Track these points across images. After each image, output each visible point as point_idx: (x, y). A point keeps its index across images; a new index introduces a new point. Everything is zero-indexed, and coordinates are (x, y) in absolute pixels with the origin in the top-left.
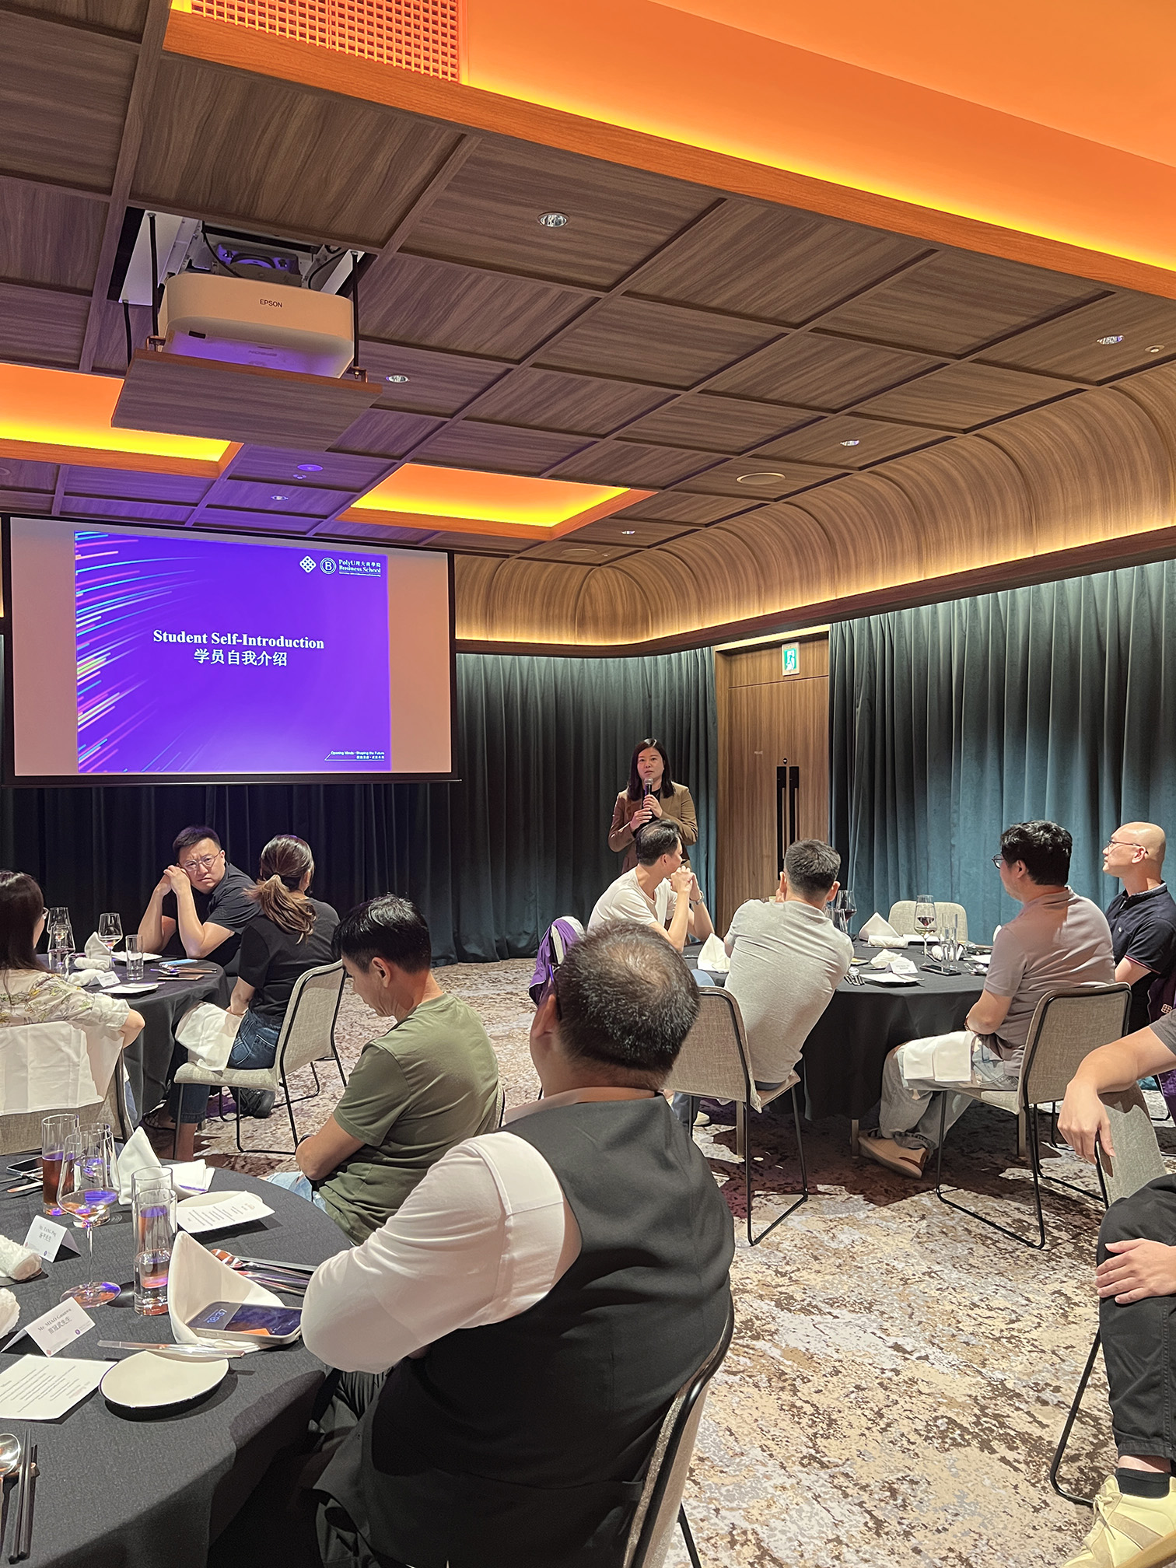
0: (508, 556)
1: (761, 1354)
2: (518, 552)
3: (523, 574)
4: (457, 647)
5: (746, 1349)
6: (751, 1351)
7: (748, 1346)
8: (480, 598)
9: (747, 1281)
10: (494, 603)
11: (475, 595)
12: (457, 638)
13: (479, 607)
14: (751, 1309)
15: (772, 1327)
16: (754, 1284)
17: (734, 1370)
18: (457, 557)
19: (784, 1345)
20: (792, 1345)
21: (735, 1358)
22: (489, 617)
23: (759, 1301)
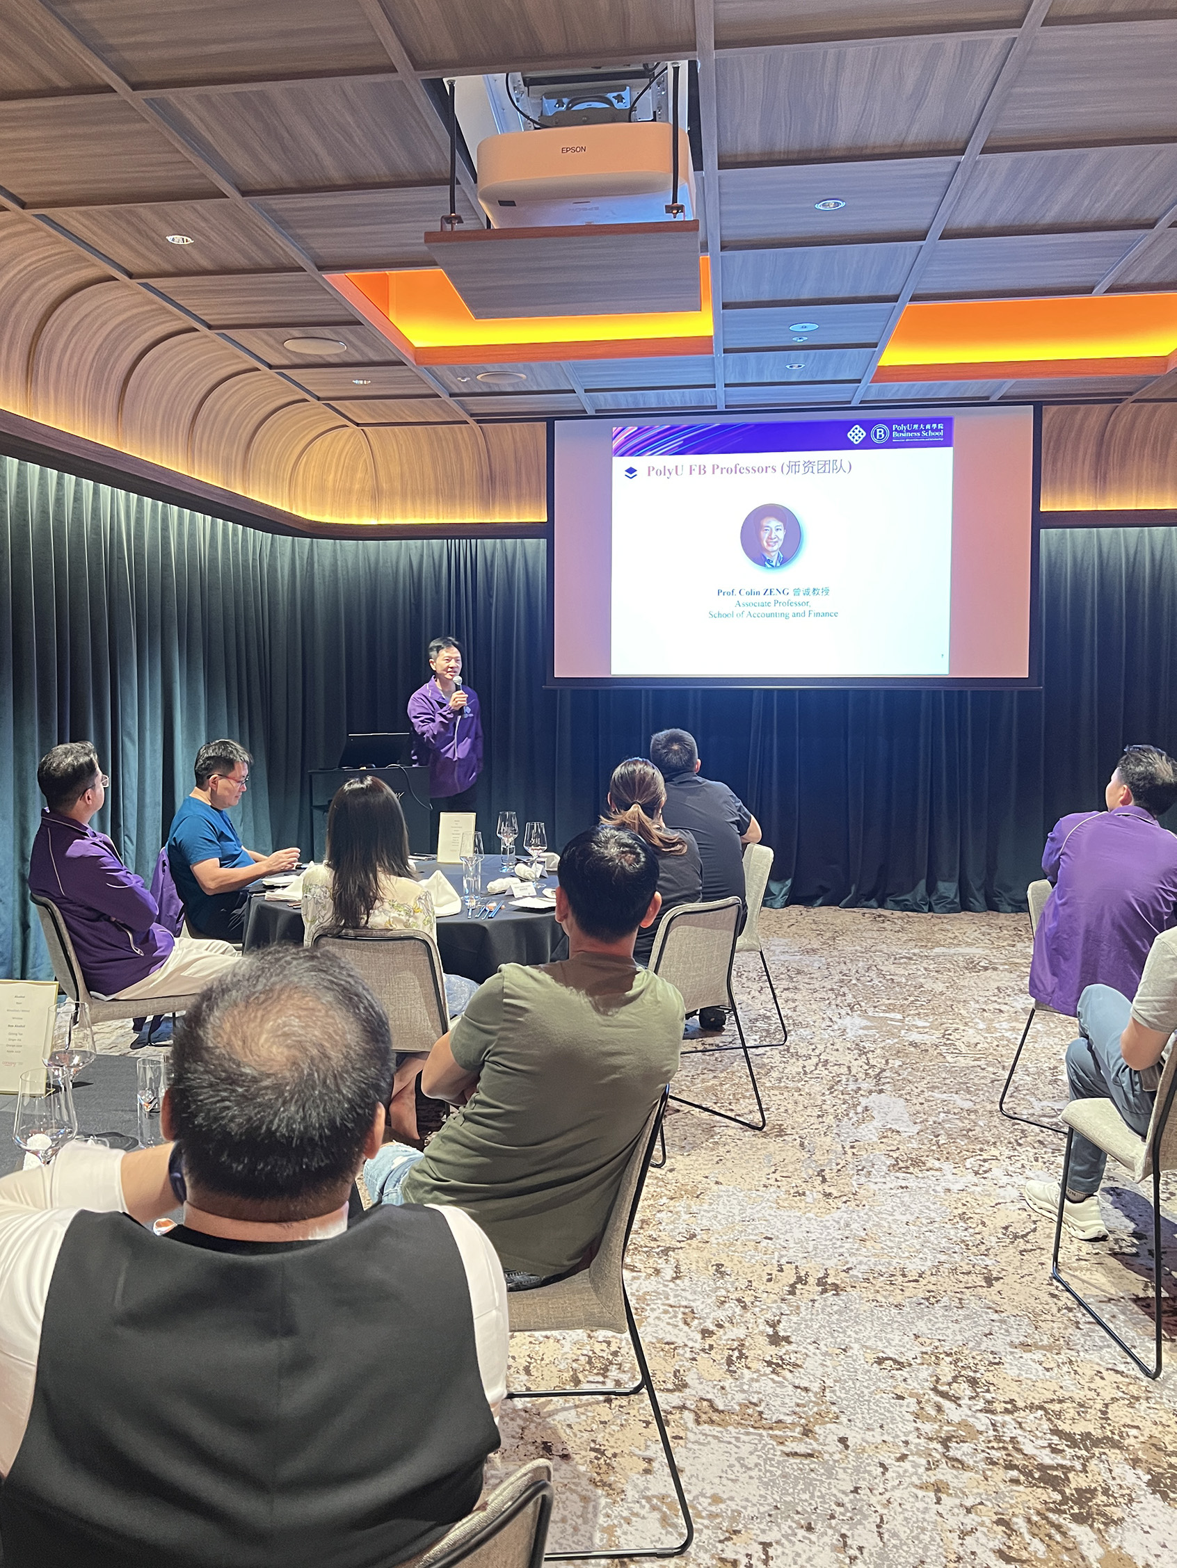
0: (1120, 401)
1: (1071, 1545)
2: (1131, 394)
3: (1149, 420)
4: (1041, 520)
5: (1053, 1531)
6: (1058, 1537)
7: (1058, 1528)
8: (1088, 457)
9: (1133, 1432)
10: (1107, 463)
11: (1081, 454)
12: (1042, 509)
13: (1087, 468)
14: (1107, 1475)
15: (1116, 1513)
16: (1142, 1439)
17: (1013, 1554)
18: (1049, 412)
19: (1114, 1546)
20: (1129, 1549)
21: (1027, 1537)
22: (1101, 479)
23: (1127, 1467)
